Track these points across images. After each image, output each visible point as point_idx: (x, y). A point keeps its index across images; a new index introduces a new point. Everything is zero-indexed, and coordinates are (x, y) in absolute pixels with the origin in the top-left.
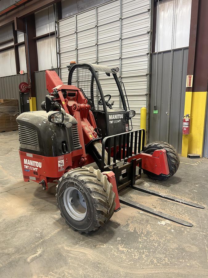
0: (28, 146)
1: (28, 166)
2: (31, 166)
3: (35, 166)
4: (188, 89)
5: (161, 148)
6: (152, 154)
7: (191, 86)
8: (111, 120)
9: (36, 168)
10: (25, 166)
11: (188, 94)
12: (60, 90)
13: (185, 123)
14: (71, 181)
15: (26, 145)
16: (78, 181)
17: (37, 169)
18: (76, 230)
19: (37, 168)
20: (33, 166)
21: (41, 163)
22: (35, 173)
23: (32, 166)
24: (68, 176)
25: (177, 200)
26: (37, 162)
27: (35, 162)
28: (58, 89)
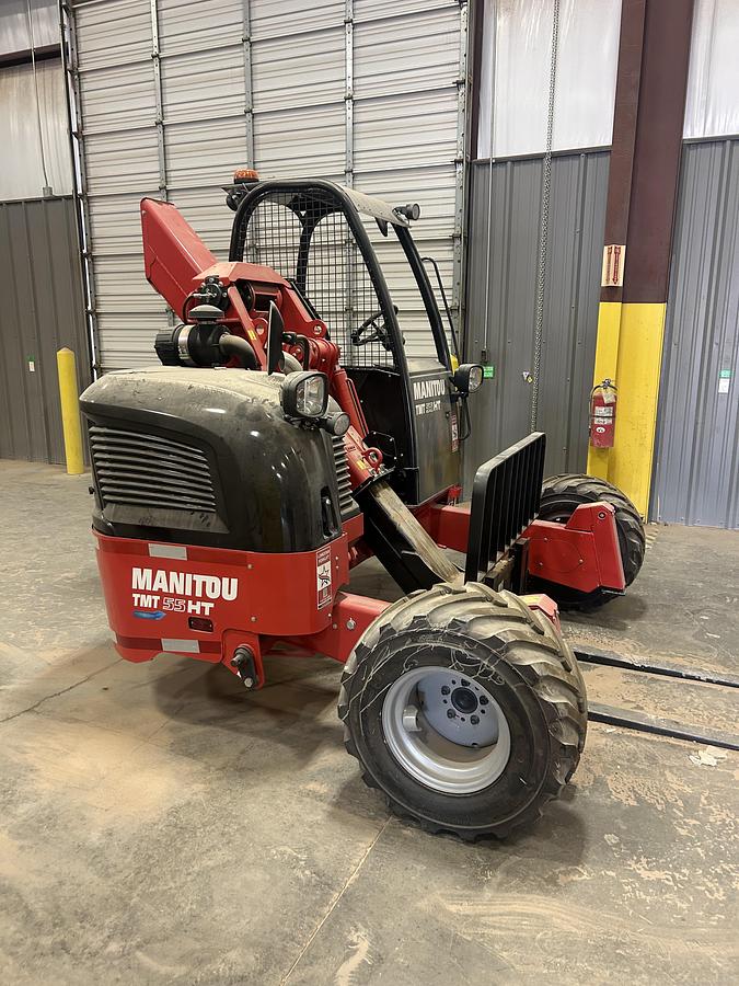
0: (156, 513)
1: (157, 598)
2: (175, 595)
3: (199, 593)
4: (610, 294)
5: (592, 497)
6: (563, 521)
7: (621, 284)
8: (420, 402)
9: (204, 604)
10: (136, 596)
11: (609, 312)
12: (231, 284)
13: (600, 411)
14: (433, 645)
15: (142, 512)
16: (473, 643)
17: (212, 605)
18: (442, 832)
19: (210, 600)
20: (189, 593)
21: (234, 582)
22: (197, 622)
23: (184, 597)
24: (412, 625)
25: (690, 673)
26: (210, 580)
27: (199, 579)
28: (222, 280)
